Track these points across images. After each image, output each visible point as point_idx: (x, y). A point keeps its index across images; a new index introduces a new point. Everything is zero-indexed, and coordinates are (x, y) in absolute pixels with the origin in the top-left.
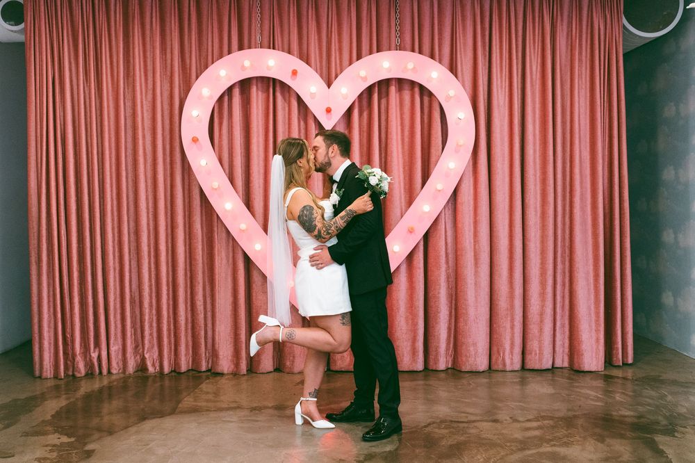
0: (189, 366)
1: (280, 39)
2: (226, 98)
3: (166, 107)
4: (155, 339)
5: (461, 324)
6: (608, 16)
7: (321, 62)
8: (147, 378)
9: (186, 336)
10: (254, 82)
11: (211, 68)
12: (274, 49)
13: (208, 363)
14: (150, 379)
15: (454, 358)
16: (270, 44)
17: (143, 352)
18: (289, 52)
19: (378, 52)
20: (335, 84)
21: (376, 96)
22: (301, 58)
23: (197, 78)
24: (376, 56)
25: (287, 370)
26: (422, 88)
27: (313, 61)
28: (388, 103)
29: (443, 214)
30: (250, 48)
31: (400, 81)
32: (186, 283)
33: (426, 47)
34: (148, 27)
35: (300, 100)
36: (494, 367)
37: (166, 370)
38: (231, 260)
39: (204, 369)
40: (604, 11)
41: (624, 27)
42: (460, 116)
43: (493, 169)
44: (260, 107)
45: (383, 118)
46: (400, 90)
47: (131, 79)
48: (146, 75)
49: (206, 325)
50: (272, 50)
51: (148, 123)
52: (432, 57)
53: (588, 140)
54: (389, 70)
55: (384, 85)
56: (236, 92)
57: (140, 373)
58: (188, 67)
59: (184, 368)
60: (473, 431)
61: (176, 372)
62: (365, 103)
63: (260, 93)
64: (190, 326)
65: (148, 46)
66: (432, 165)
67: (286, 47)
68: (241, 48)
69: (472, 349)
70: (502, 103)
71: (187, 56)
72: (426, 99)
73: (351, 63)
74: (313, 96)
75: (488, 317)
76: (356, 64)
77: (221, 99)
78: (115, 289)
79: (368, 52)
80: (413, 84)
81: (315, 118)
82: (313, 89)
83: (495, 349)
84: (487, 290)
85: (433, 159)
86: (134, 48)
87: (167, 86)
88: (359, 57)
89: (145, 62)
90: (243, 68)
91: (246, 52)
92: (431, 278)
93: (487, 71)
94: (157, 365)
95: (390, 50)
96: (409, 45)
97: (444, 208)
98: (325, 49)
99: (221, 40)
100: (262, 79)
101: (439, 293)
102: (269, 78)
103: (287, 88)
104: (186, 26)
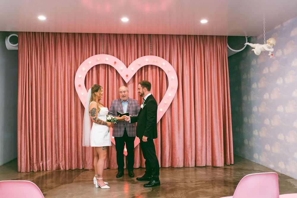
0: (75, 168)
1: (110, 51)
2: (91, 71)
3: (69, 74)
4: (63, 157)
5: (174, 151)
6: (222, 45)
7: (124, 59)
8: (60, 172)
9: (75, 156)
10: (101, 65)
11: (86, 61)
12: (108, 54)
13: (83, 166)
14: (61, 173)
15: (171, 163)
16: (106, 53)
17: (59, 162)
18: (113, 56)
19: (144, 56)
20: (129, 67)
21: (143, 71)
22: (117, 57)
23: (80, 64)
24: (143, 57)
25: (112, 168)
26: (159, 68)
27: (121, 58)
28: (148, 73)
29: (167, 112)
30: (99, 54)
31: (152, 66)
32: (75, 137)
33: (161, 54)
34: (63, 46)
35: (117, 72)
36: (185, 166)
37: (67, 169)
39: (81, 168)
40: (221, 42)
41: (228, 48)
42: (173, 78)
43: (184, 96)
44: (103, 74)
46: (152, 69)
47: (56, 64)
48: (62, 63)
49: (82, 152)
50: (107, 55)
51: (62, 80)
52: (163, 58)
53: (217, 86)
54: (148, 62)
55: (146, 67)
56: (94, 69)
57: (57, 170)
58: (77, 60)
59: (74, 168)
61: (71, 170)
62: (140, 73)
63: (103, 69)
64: (76, 153)
65: (63, 53)
66: (163, 95)
67: (112, 54)
68: (96, 54)
69: (178, 159)
70: (187, 73)
71: (77, 56)
72: (161, 72)
73: (135, 60)
74: (121, 70)
75: (183, 148)
76: (137, 60)
77: (89, 71)
78: (49, 139)
79: (141, 56)
80: (156, 67)
81: (122, 78)
82: (122, 68)
83: (185, 159)
84: (183, 138)
85: (163, 93)
86: (58, 53)
87: (69, 67)
88: (138, 58)
89: (62, 58)
90: (97, 61)
91: (98, 55)
92: (163, 134)
93: (182, 63)
94: (64, 167)
95: (148, 55)
96: (155, 54)
97: (168, 110)
98: (126, 55)
99: (89, 51)
100: (104, 64)
101: (166, 140)
102: (106, 64)
103: (112, 68)
104: (77, 46)
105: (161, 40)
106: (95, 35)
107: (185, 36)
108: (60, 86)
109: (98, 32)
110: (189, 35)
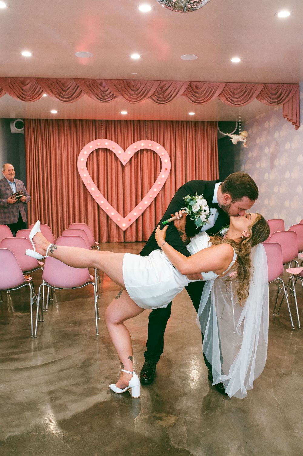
1: (109, 135)
3: (72, 157)
6: (213, 129)
7: (122, 143)
10: (100, 149)
11: (87, 146)
16: (105, 137)
18: (112, 140)
19: (140, 140)
20: (126, 151)
21: (139, 154)
22: (115, 142)
23: (82, 149)
24: (139, 142)
25: (111, 242)
26: (154, 152)
27: (119, 143)
28: (143, 156)
29: (160, 193)
30: (99, 139)
31: (147, 150)
33: (155, 139)
34: (66, 131)
35: (115, 155)
38: (93, 206)
40: (211, 127)
41: (218, 131)
42: (166, 161)
43: (177, 178)
44: (102, 156)
45: (142, 161)
46: (147, 152)
47: (60, 147)
50: (106, 140)
51: (66, 162)
52: (157, 142)
53: (206, 168)
54: (144, 146)
55: (142, 151)
56: (95, 152)
58: (79, 144)
62: (136, 156)
63: (102, 153)
66: (157, 176)
67: (111, 139)
68: (96, 139)
70: (179, 156)
71: (78, 140)
72: (155, 155)
73: (131, 144)
74: (120, 154)
76: (133, 144)
78: (55, 216)
79: (137, 140)
80: (151, 150)
81: (120, 161)
82: (120, 152)
85: (157, 174)
87: (72, 150)
88: (134, 142)
89: (65, 142)
90: (97, 145)
91: (98, 140)
92: (157, 212)
93: (175, 147)
95: (144, 140)
96: (150, 138)
97: (161, 189)
98: (123, 139)
99: (90, 136)
100: (103, 148)
101: (159, 217)
102: (105, 149)
103: (111, 151)
104: (78, 131)
105: (155, 125)
106: (94, 121)
107: (178, 121)
108: (63, 168)
109: (98, 118)
110: (181, 121)
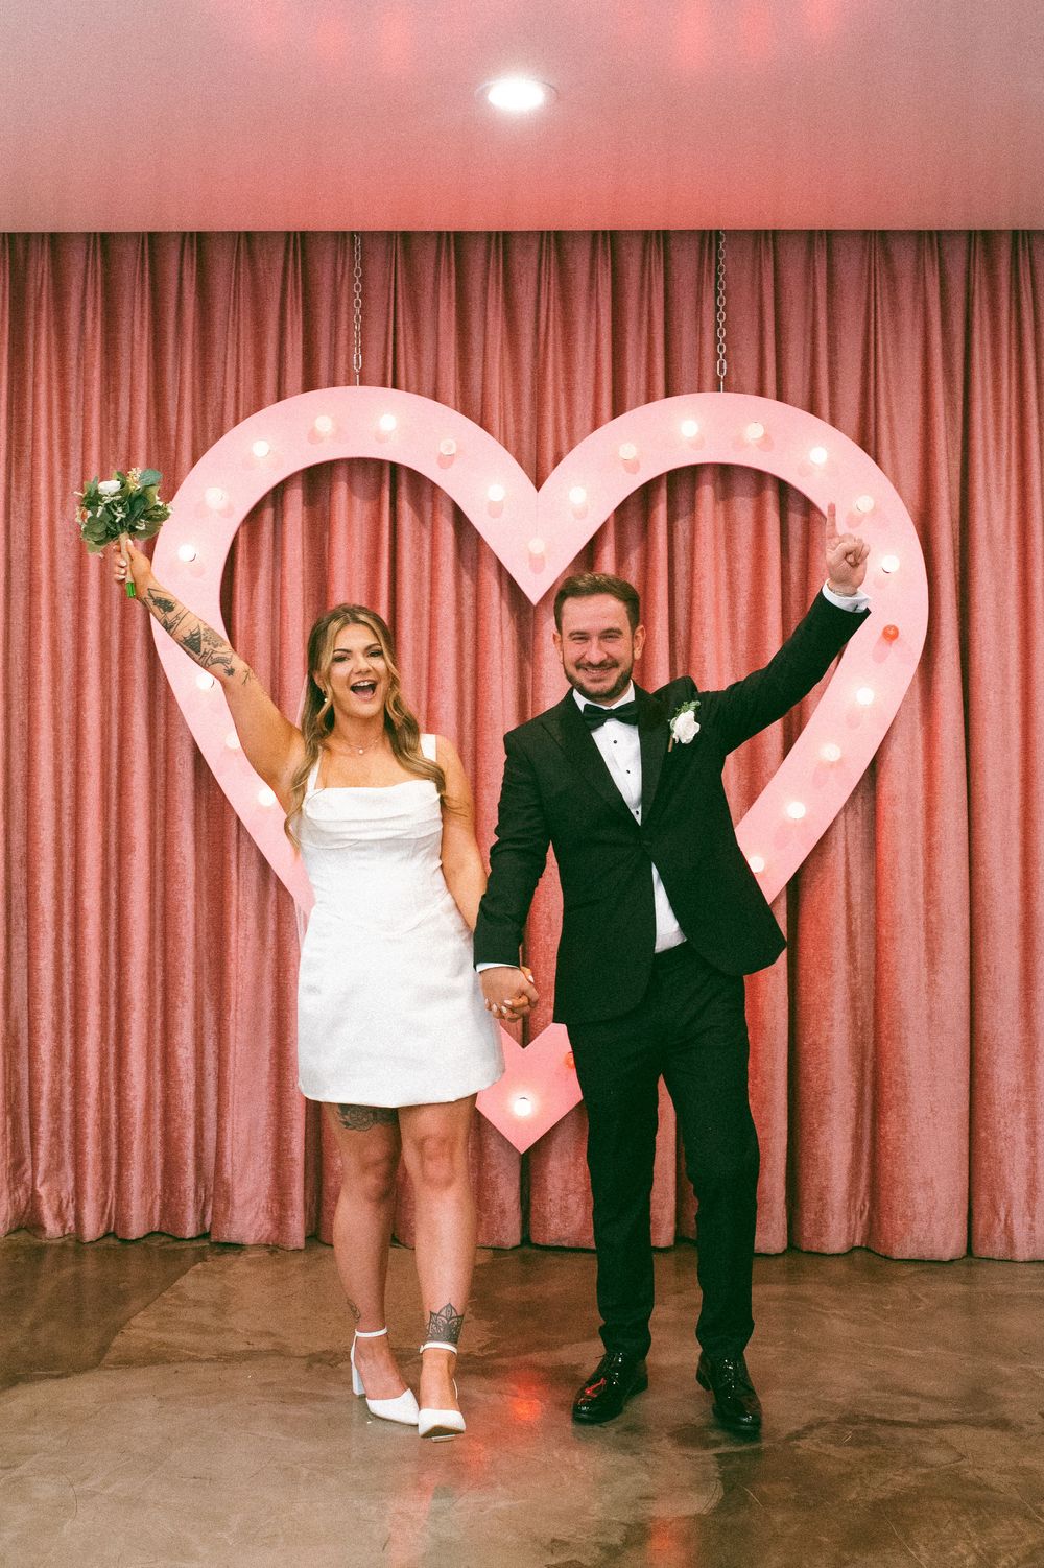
0: (151, 1221)
1: (412, 361)
2: (268, 514)
4: (66, 1145)
5: (890, 1128)
7: (518, 421)
8: (39, 1251)
9: (147, 1141)
10: (342, 473)
11: (233, 436)
12: (395, 386)
13: (203, 1217)
14: (49, 1256)
15: (870, 1219)
16: (385, 375)
17: (34, 1178)
18: (436, 397)
19: (668, 394)
20: (555, 479)
21: (661, 512)
22: (466, 411)
23: (195, 460)
24: (662, 405)
26: (783, 488)
27: (496, 425)
28: (694, 531)
29: (841, 824)
30: (333, 383)
31: (726, 473)
32: (151, 999)
33: (796, 383)
34: (74, 331)
35: (460, 519)
36: (983, 1250)
37: (91, 1229)
38: (271, 940)
39: (190, 1230)
42: (889, 563)
43: (978, 707)
44: (357, 530)
45: (681, 568)
46: (725, 495)
47: (26, 465)
48: (65, 454)
49: (200, 1113)
50: (390, 391)
52: (813, 408)
54: (698, 444)
55: (681, 482)
56: (295, 497)
57: (22, 1237)
58: (173, 433)
59: (136, 1229)
60: (937, 1456)
61: (115, 1235)
62: (633, 529)
63: (358, 502)
64: (157, 1115)
65: (73, 383)
67: (428, 386)
68: (309, 384)
69: (919, 1196)
70: (999, 531)
71: (172, 404)
72: (796, 520)
73: (596, 426)
74: (495, 510)
75: (965, 1108)
76: (611, 428)
77: (253, 517)
79: (641, 397)
80: (760, 477)
81: (501, 568)
82: (496, 492)
83: (983, 1198)
84: (963, 1034)
86: (35, 386)
88: (618, 409)
89: (64, 420)
90: (314, 437)
91: (322, 395)
92: (809, 999)
93: (959, 446)
94: (70, 1214)
95: (700, 390)
96: (750, 379)
97: (845, 808)
98: (527, 389)
99: (259, 364)
100: (364, 462)
101: (828, 1040)
102: (380, 464)
103: (427, 490)
104: (171, 328)
105: (793, 275)
106: (300, 243)
107: (988, 237)
108: (44, 625)
109: (326, 218)
110: (1015, 233)
